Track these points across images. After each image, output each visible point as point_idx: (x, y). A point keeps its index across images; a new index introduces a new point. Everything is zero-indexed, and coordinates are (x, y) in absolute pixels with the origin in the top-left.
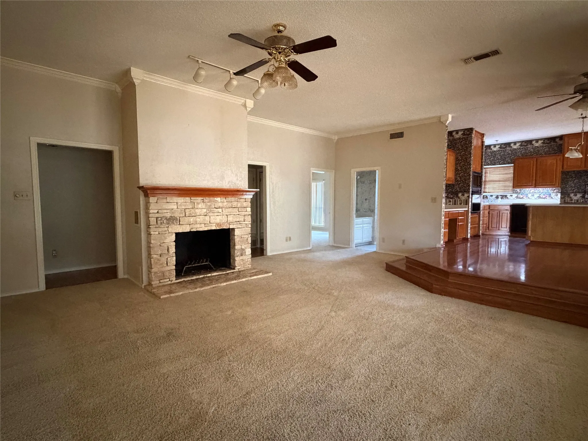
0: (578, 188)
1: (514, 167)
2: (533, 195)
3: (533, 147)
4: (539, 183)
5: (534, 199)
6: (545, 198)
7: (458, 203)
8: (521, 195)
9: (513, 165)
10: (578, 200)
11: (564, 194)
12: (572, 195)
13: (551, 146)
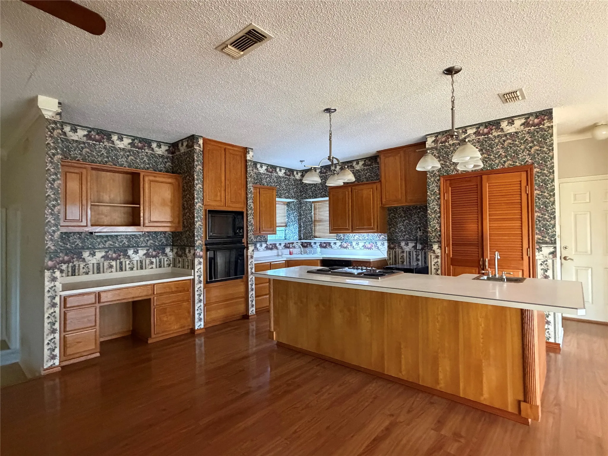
0: (409, 233)
1: (329, 200)
2: (358, 244)
3: (353, 170)
4: (356, 227)
5: (358, 249)
6: (370, 248)
7: (165, 265)
8: (345, 242)
9: (327, 198)
10: (410, 251)
11: (393, 243)
12: (403, 244)
13: (372, 168)
